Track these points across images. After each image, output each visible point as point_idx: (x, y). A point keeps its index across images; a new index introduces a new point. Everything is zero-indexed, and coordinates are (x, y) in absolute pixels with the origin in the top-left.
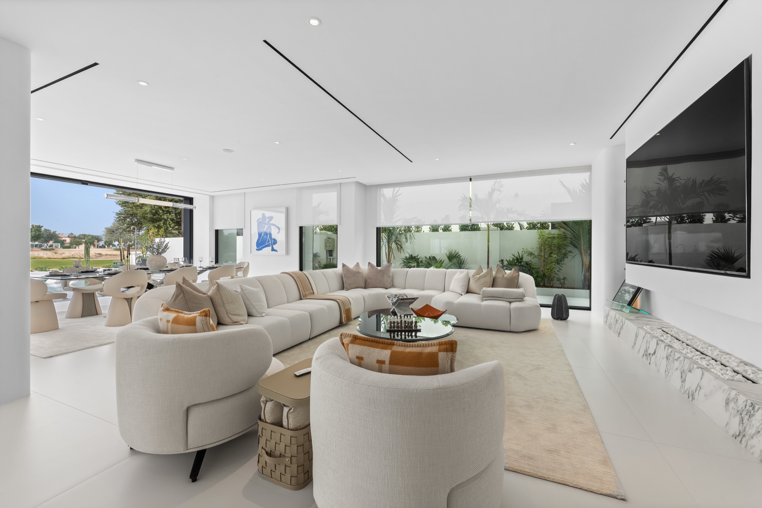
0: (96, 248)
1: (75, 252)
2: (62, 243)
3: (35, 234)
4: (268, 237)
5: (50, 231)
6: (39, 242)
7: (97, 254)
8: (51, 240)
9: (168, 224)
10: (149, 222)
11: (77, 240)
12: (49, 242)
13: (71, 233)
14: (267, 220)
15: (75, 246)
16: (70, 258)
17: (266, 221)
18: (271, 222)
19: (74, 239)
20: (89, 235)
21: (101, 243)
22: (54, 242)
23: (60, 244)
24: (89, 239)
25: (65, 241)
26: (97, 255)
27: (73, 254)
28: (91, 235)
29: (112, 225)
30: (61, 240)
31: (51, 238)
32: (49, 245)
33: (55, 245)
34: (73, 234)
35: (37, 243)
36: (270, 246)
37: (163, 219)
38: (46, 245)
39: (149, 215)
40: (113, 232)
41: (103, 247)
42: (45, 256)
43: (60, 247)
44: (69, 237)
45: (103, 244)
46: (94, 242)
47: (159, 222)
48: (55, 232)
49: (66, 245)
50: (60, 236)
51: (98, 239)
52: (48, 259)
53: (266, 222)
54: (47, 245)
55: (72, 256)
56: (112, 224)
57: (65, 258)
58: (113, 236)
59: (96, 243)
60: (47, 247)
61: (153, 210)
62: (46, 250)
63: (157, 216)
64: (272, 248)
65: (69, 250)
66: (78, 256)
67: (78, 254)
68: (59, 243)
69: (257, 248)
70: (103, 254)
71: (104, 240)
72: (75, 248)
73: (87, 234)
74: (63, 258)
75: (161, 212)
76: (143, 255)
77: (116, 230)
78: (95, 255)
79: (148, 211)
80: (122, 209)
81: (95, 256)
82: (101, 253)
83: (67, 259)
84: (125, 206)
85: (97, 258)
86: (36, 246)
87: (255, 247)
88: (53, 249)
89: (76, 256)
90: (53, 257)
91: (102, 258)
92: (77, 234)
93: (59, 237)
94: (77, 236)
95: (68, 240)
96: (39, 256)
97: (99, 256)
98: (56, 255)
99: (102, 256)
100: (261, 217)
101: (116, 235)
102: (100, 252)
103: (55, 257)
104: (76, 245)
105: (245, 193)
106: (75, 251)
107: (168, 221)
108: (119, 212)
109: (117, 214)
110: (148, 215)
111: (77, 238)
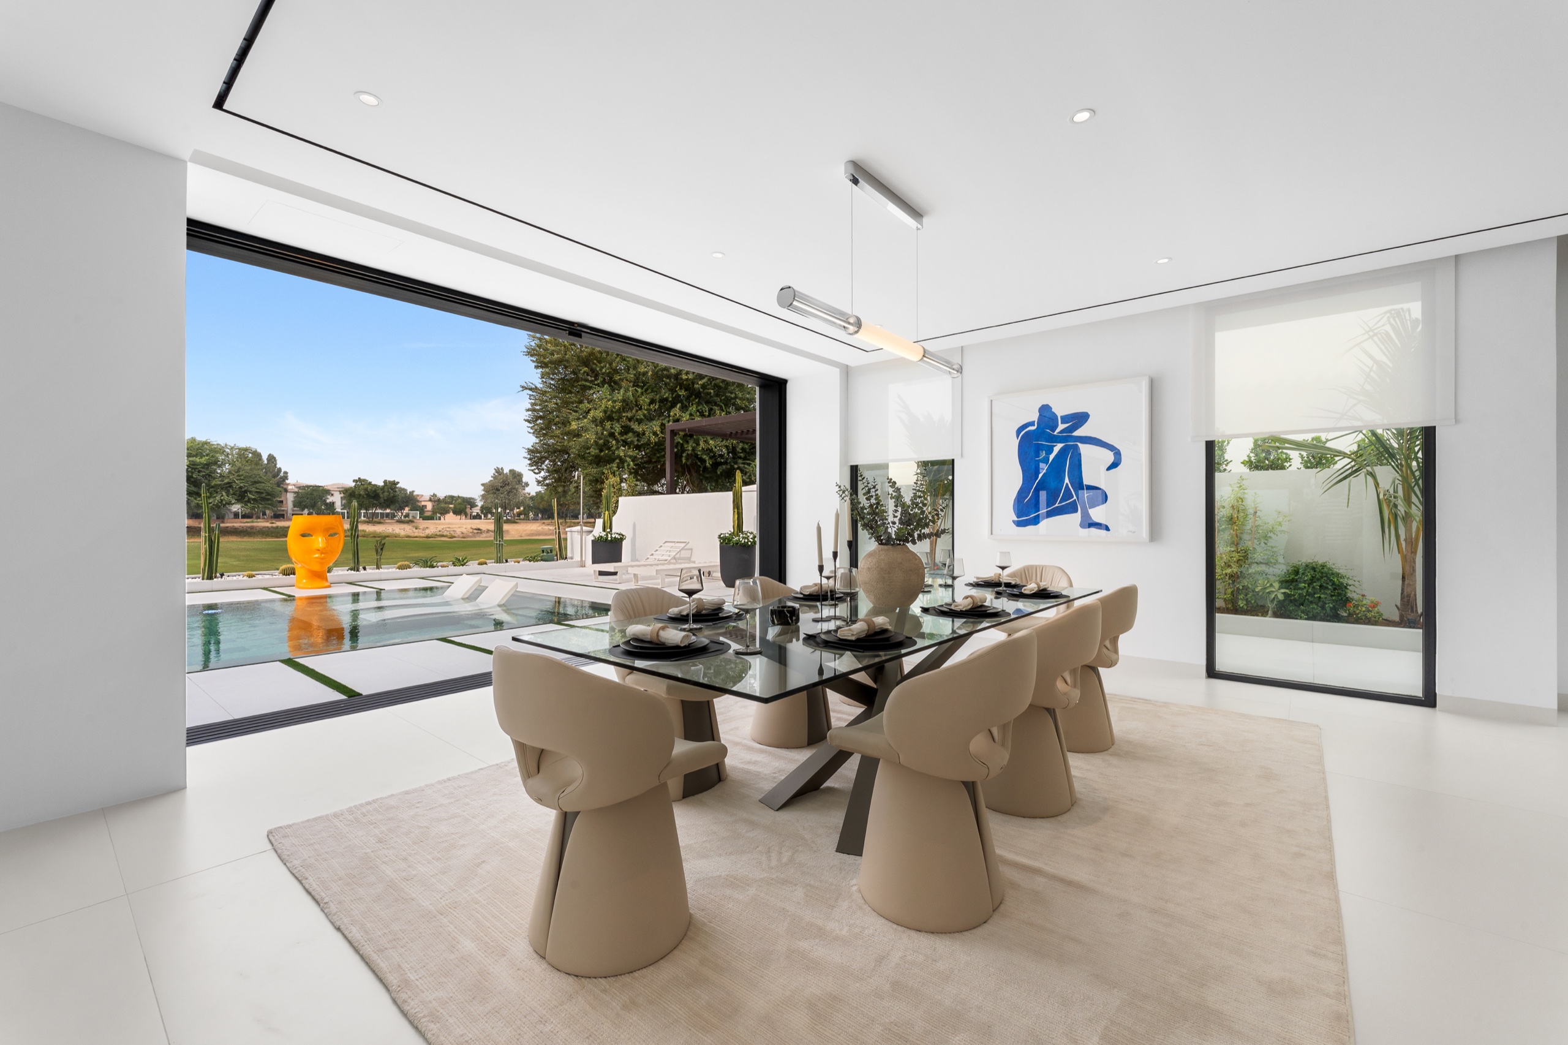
0: (468, 519)
1: (442, 527)
2: (422, 509)
3: (389, 495)
4: (1067, 480)
5: (406, 490)
6: (391, 510)
7: (475, 529)
8: (407, 506)
9: (626, 467)
10: (590, 464)
11: (443, 505)
12: (404, 509)
13: (434, 494)
14: (1061, 427)
15: (439, 515)
16: (435, 536)
17: (1058, 430)
18: (1078, 433)
19: (438, 504)
20: (459, 497)
21: (476, 511)
22: (411, 510)
23: (418, 512)
24: (459, 504)
25: (426, 506)
26: (475, 531)
27: (441, 529)
28: (461, 497)
29: (492, 479)
30: (420, 506)
31: (407, 502)
32: (404, 514)
33: (412, 513)
34: (436, 496)
35: (388, 511)
36: (1076, 511)
37: (616, 459)
38: (400, 514)
39: (593, 450)
40: (498, 490)
41: (478, 517)
42: (402, 533)
43: (420, 517)
44: (430, 500)
45: (478, 511)
46: (466, 508)
47: (609, 464)
48: (413, 492)
49: (427, 514)
50: (418, 498)
51: (471, 503)
52: (407, 537)
53: (1055, 433)
54: (402, 513)
55: (440, 533)
56: (492, 477)
57: (429, 536)
58: (497, 499)
59: (468, 510)
60: (401, 518)
61: (600, 439)
62: (400, 522)
63: (607, 452)
64: (1086, 516)
65: (435, 523)
66: (448, 534)
67: (448, 529)
68: (417, 510)
69: (1016, 519)
70: (484, 529)
71: (480, 504)
72: (440, 519)
73: (456, 495)
74: (427, 537)
75: (614, 442)
76: (605, 533)
77: (501, 487)
78: (471, 530)
79: (592, 441)
80: (538, 441)
81: (472, 532)
82: (481, 528)
83: (433, 537)
84: (544, 435)
85: (475, 537)
86: (387, 515)
87: (1007, 512)
88: (412, 521)
89: (445, 534)
90: (412, 535)
91: (483, 537)
92: (441, 495)
93: (418, 501)
94: (441, 498)
95: (429, 506)
96: (394, 532)
97: (478, 533)
98: (417, 531)
99: (481, 533)
100: (1034, 417)
101: (502, 496)
102: (479, 527)
103: (416, 534)
104: (441, 514)
105: (962, 347)
106: (440, 524)
107: (626, 461)
108: (532, 448)
109: (530, 451)
110: (591, 450)
111: (441, 502)
